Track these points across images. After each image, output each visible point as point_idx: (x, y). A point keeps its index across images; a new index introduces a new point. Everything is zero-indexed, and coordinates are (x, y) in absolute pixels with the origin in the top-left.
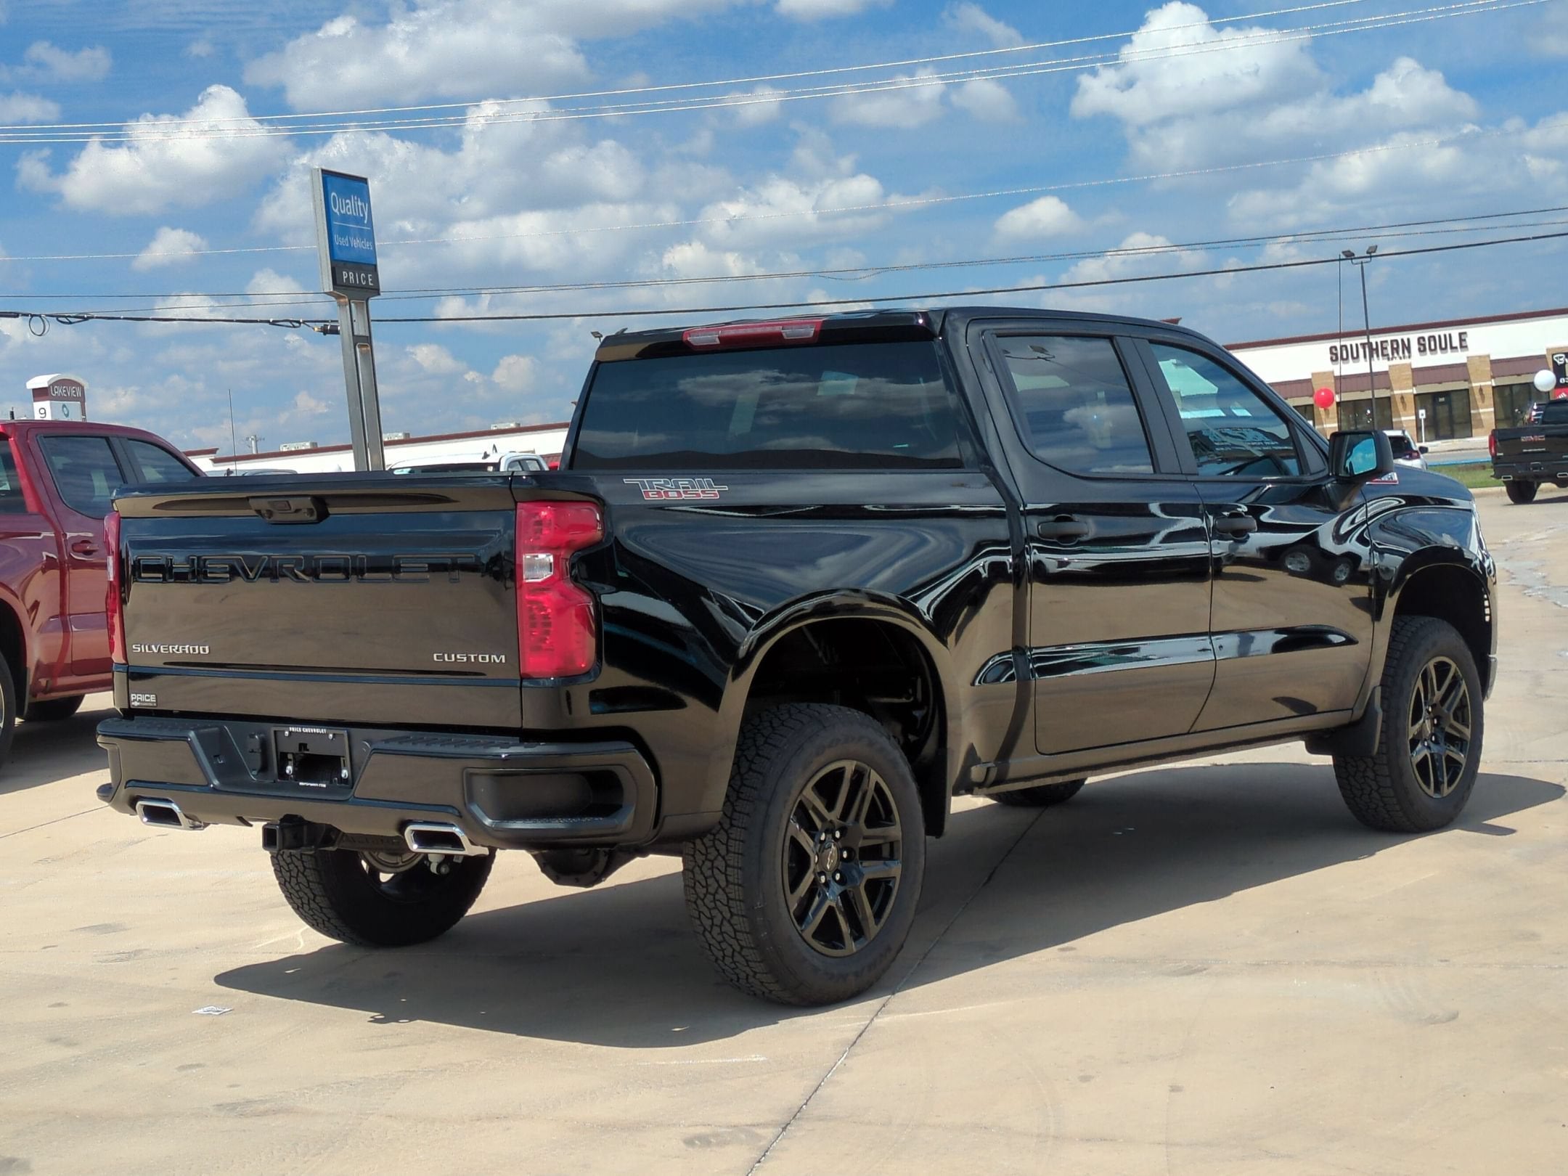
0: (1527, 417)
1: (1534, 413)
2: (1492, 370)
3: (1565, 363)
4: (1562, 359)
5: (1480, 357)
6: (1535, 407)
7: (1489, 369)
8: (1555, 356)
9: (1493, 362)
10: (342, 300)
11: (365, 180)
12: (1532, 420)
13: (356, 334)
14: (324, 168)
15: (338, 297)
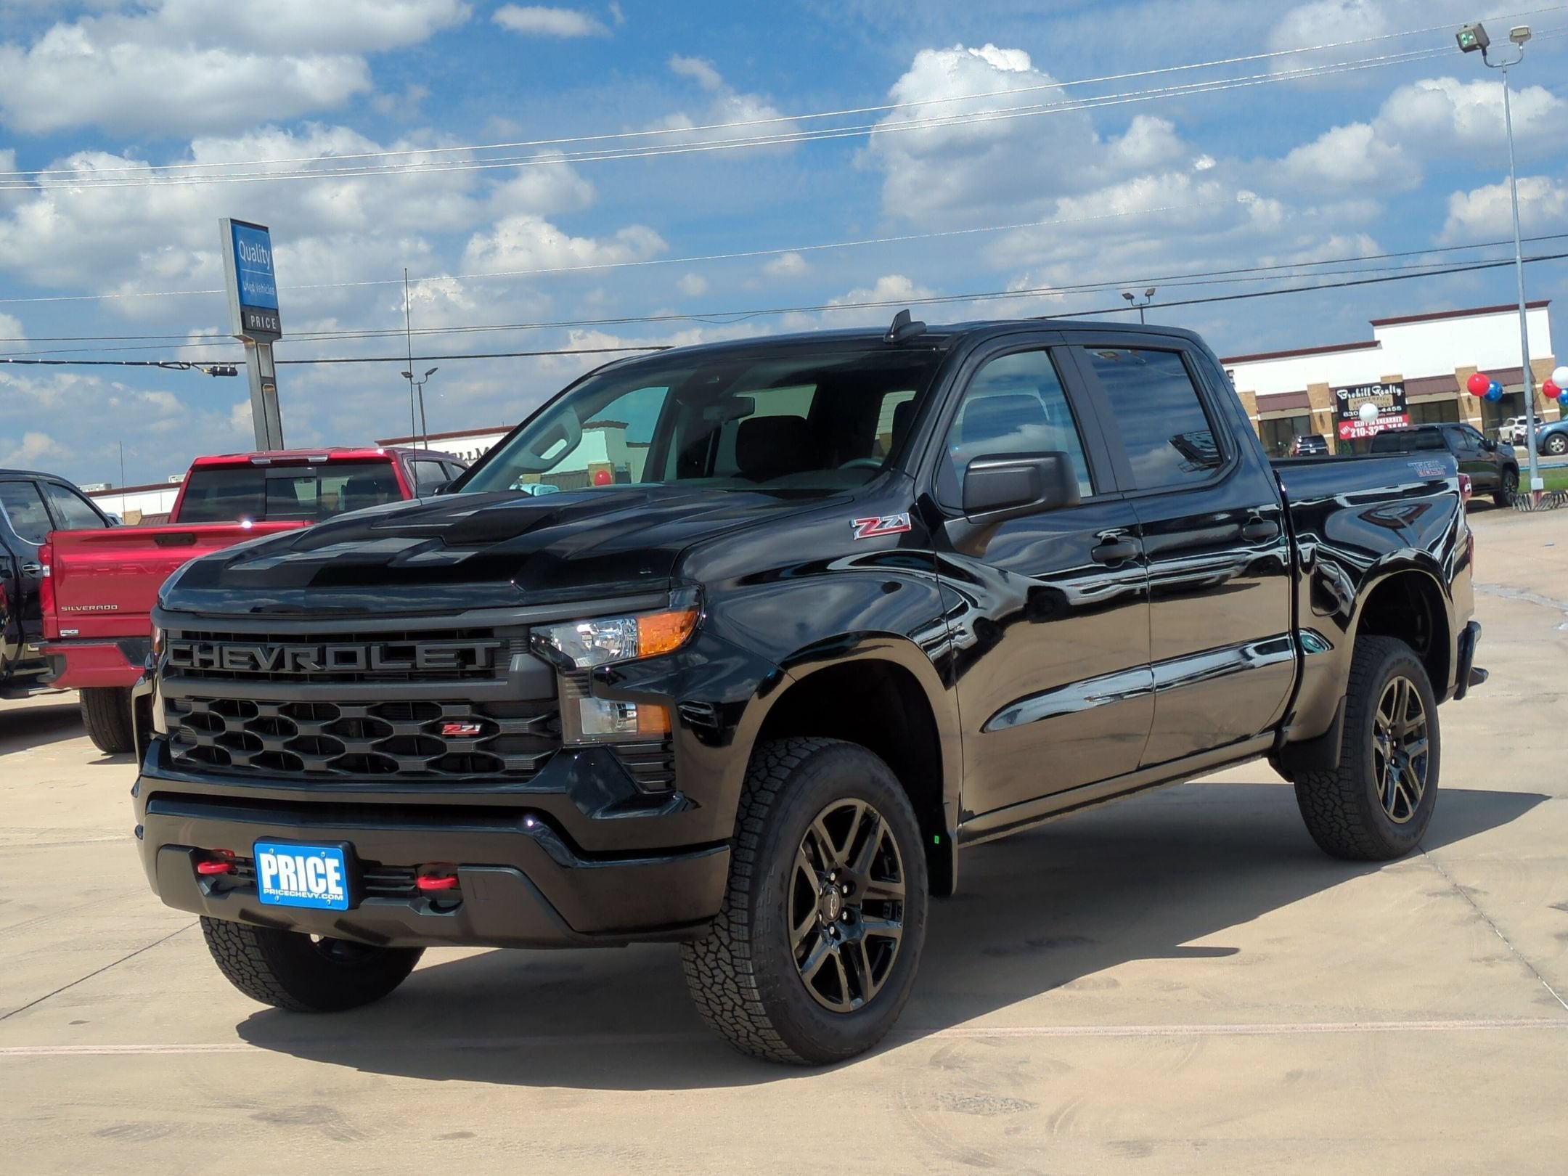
0: (1292, 450)
1: (1299, 446)
2: (1258, 405)
3: (1348, 398)
4: (1345, 395)
5: (1246, 393)
6: (1300, 440)
7: (1254, 404)
8: (1338, 392)
9: (1259, 398)
10: (250, 343)
11: (266, 229)
12: (1298, 452)
13: (262, 375)
14: (233, 218)
15: (245, 340)
